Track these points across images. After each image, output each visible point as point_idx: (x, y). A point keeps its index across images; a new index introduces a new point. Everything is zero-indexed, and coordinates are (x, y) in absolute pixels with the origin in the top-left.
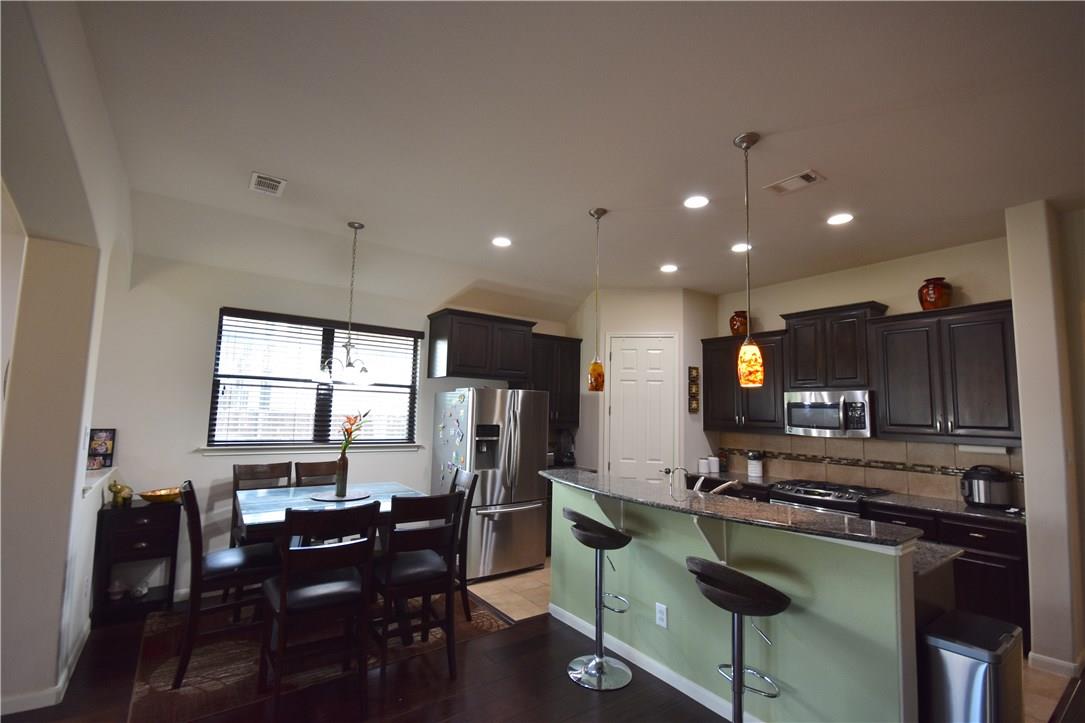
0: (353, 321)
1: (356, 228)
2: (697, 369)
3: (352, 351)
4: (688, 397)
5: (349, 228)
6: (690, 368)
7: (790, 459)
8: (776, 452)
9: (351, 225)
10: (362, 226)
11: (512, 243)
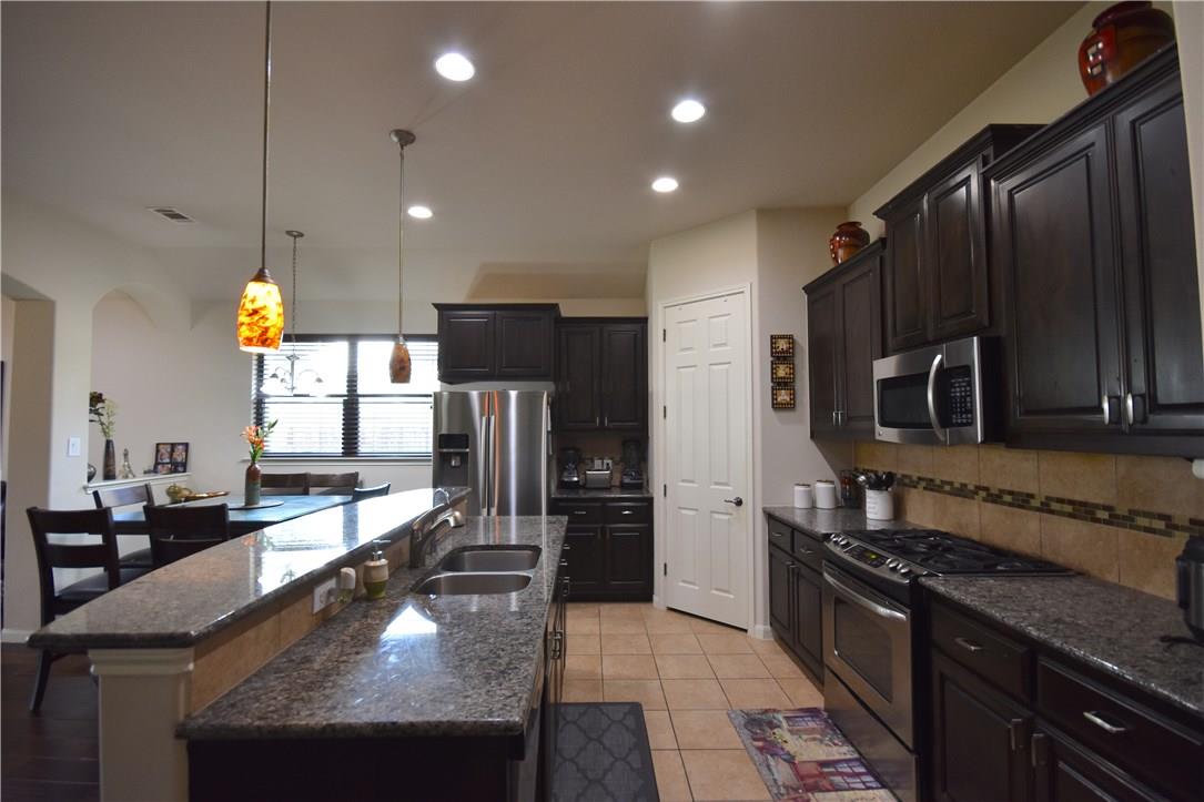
0: (297, 332)
1: (295, 237)
2: (790, 338)
3: (296, 362)
4: (770, 385)
5: (288, 237)
6: (774, 338)
7: (932, 490)
8: (915, 475)
9: (289, 233)
10: (301, 235)
11: (434, 213)
